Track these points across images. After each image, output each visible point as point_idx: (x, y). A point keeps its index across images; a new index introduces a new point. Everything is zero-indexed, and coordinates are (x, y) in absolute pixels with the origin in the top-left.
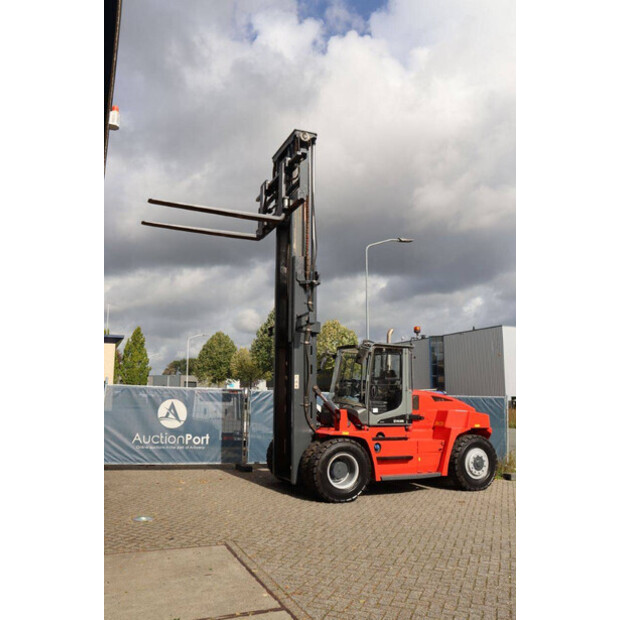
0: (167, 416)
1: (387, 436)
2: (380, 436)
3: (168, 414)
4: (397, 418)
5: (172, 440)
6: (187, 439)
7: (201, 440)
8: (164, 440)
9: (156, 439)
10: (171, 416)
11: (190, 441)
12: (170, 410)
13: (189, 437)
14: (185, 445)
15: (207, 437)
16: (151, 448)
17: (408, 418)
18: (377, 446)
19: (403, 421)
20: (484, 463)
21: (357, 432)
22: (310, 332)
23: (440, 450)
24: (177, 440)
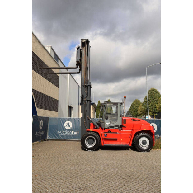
0: (67, 126)
1: (112, 132)
2: (109, 132)
3: (67, 125)
4: (115, 126)
5: (68, 132)
7: (76, 133)
8: (66, 132)
10: (68, 126)
13: (73, 132)
15: (78, 132)
17: (119, 126)
18: (106, 135)
19: (117, 127)
20: (147, 143)
21: (95, 130)
22: (86, 100)
23: (130, 137)
24: (69, 133)
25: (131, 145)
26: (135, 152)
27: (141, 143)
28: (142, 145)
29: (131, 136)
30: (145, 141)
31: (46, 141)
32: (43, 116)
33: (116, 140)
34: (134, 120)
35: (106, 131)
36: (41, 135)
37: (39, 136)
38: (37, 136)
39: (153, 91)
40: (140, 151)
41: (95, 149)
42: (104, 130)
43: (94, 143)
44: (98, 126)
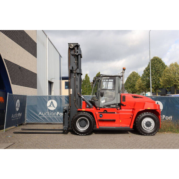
0: (50, 106)
2: (105, 112)
6: (58, 114)
7: (62, 114)
8: (49, 114)
9: (46, 114)
10: (51, 106)
11: (59, 115)
12: (51, 103)
14: (57, 116)
16: (45, 117)
18: (101, 116)
19: (115, 106)
20: (152, 124)
21: (88, 110)
22: (76, 73)
23: (130, 118)
24: (54, 114)
25: (132, 127)
26: (137, 135)
27: (145, 125)
28: (146, 127)
29: (132, 117)
30: (150, 122)
31: (24, 125)
32: (20, 94)
33: (114, 121)
34: (135, 97)
35: (102, 110)
36: (17, 118)
37: (15, 119)
38: (13, 120)
39: (156, 61)
40: (144, 135)
41: (88, 133)
42: (99, 109)
43: (87, 125)
44: (91, 105)
